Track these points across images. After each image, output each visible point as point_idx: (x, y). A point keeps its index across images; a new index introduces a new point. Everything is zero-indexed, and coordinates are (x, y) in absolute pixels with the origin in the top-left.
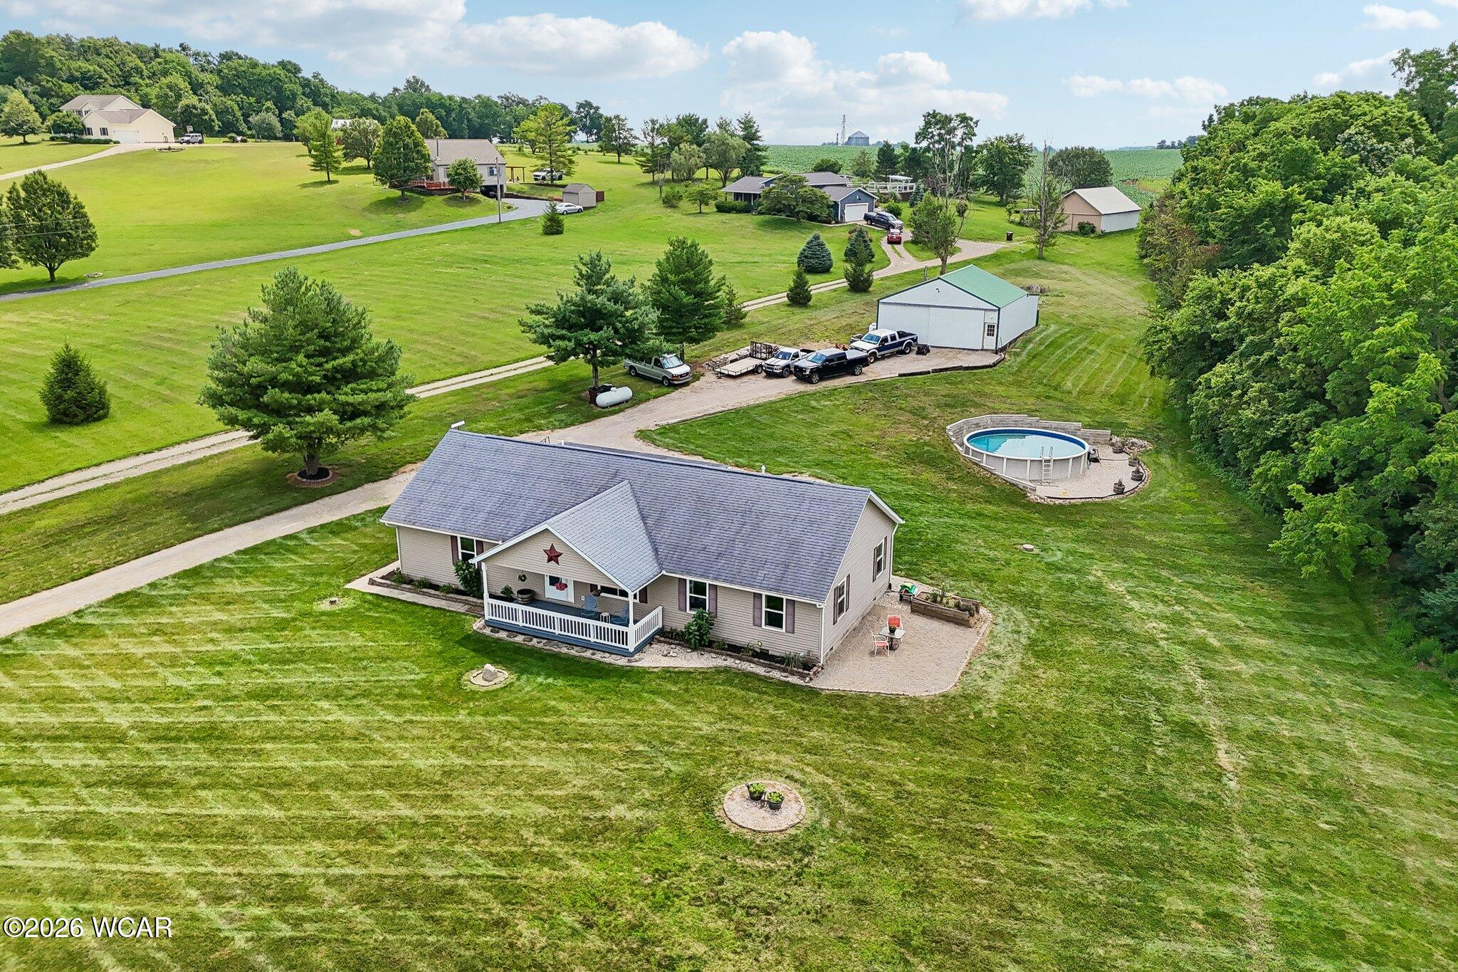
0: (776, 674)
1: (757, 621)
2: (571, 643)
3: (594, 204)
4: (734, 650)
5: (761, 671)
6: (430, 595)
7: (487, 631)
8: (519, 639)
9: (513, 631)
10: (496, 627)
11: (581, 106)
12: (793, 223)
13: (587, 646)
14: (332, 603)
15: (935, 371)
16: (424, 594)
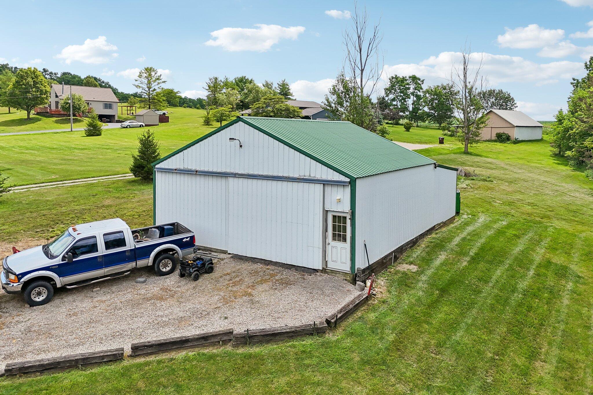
3: (157, 123)
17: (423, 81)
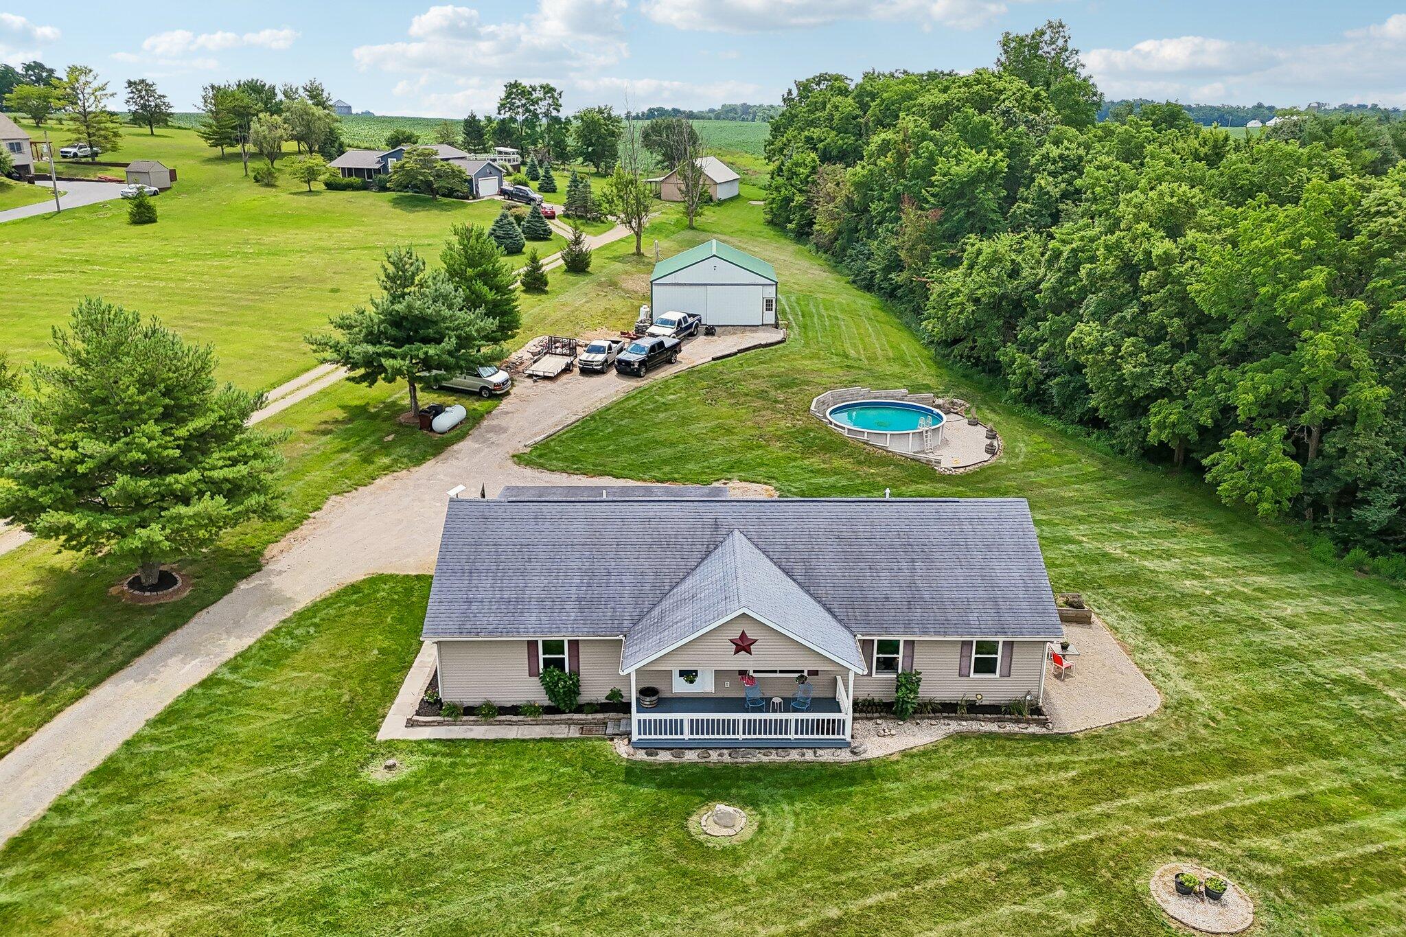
0: (1011, 727)
1: (964, 671)
2: (765, 747)
3: (168, 183)
4: (948, 709)
5: (993, 727)
6: (511, 723)
7: (641, 755)
8: (691, 756)
9: (678, 748)
10: (652, 749)
11: (28, 68)
12: (426, 200)
13: (786, 746)
14: (389, 768)
15: (740, 351)
16: (501, 723)
17: (560, 94)
